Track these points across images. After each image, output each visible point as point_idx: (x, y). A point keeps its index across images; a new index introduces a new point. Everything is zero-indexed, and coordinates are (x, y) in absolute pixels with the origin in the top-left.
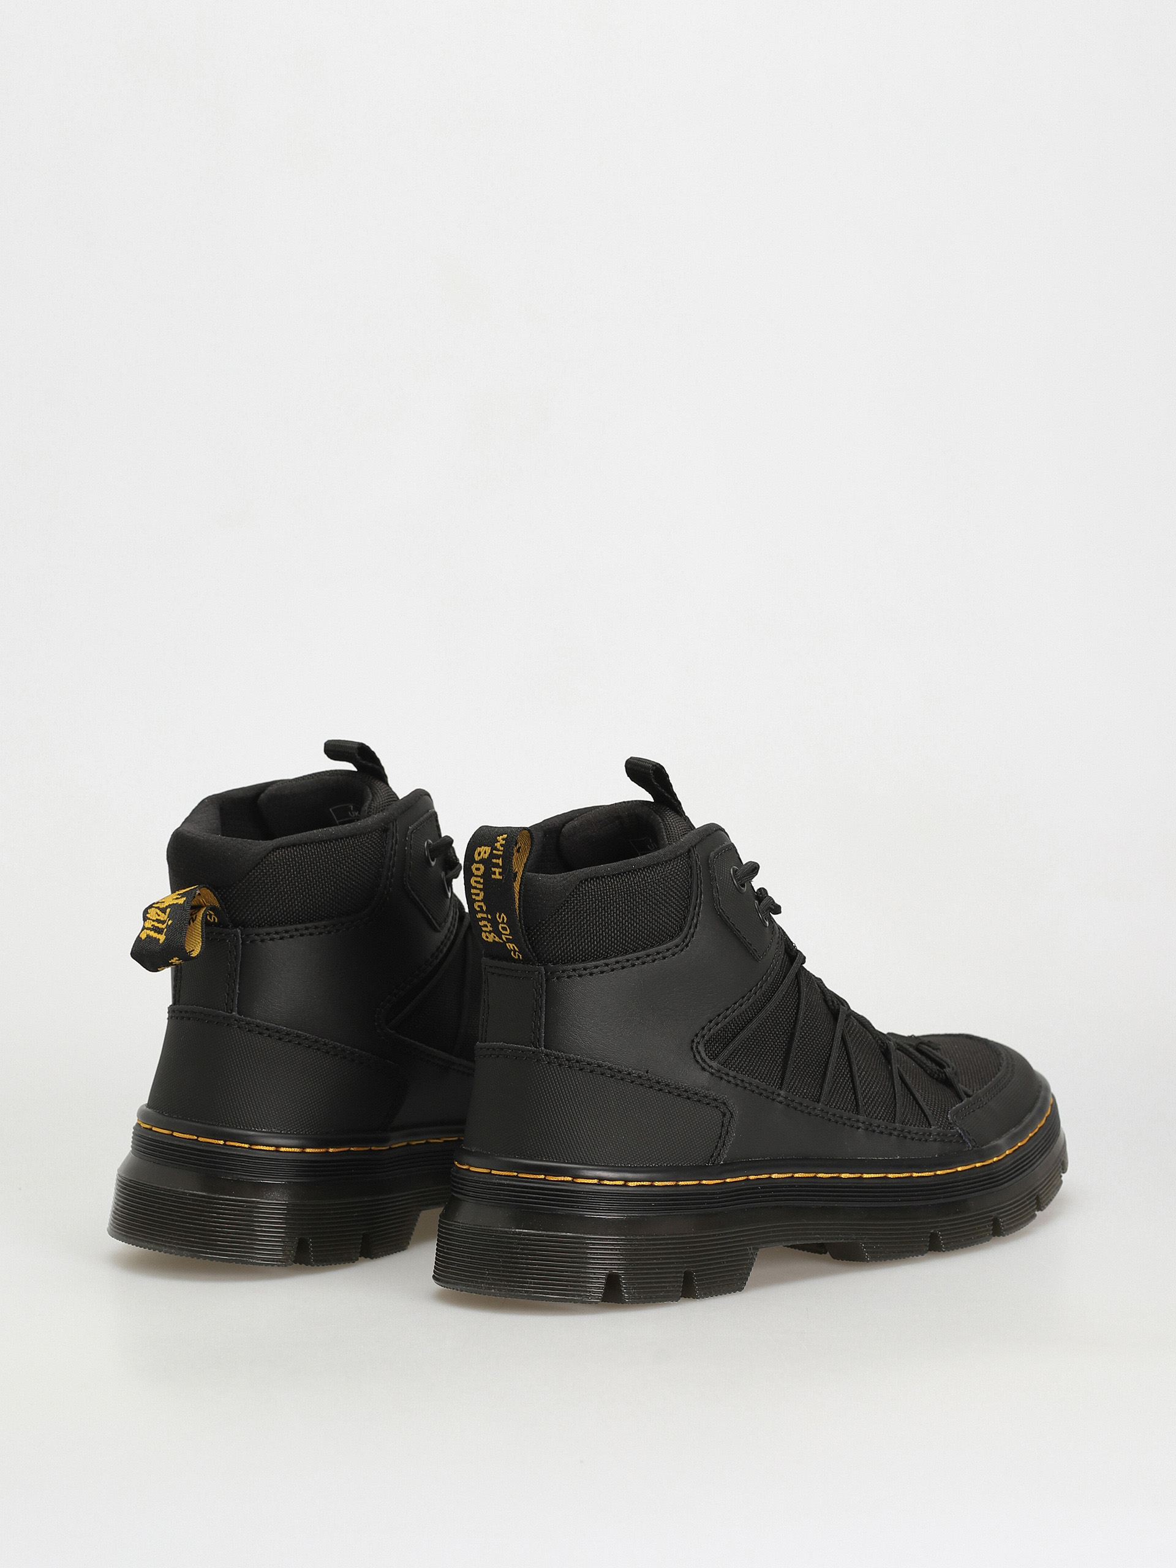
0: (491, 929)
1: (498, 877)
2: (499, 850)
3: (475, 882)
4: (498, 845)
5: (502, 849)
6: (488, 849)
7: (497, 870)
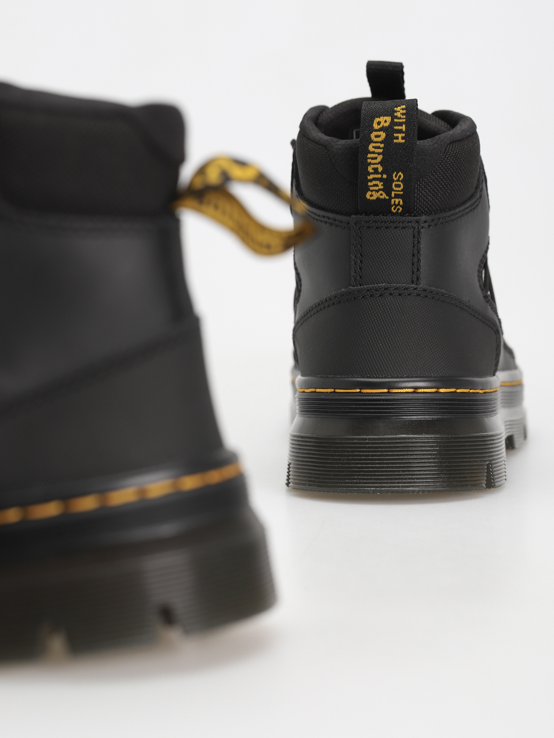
0: (382, 187)
1: (400, 141)
2: (400, 118)
3: (373, 147)
4: (398, 114)
5: (404, 117)
6: (389, 119)
7: (400, 136)
